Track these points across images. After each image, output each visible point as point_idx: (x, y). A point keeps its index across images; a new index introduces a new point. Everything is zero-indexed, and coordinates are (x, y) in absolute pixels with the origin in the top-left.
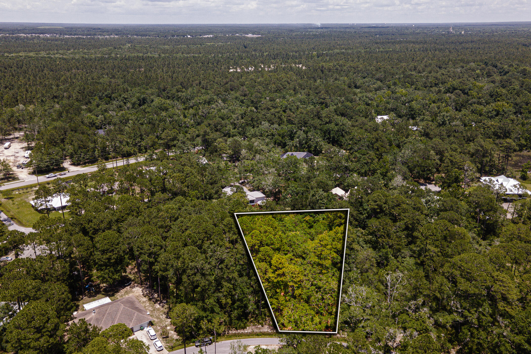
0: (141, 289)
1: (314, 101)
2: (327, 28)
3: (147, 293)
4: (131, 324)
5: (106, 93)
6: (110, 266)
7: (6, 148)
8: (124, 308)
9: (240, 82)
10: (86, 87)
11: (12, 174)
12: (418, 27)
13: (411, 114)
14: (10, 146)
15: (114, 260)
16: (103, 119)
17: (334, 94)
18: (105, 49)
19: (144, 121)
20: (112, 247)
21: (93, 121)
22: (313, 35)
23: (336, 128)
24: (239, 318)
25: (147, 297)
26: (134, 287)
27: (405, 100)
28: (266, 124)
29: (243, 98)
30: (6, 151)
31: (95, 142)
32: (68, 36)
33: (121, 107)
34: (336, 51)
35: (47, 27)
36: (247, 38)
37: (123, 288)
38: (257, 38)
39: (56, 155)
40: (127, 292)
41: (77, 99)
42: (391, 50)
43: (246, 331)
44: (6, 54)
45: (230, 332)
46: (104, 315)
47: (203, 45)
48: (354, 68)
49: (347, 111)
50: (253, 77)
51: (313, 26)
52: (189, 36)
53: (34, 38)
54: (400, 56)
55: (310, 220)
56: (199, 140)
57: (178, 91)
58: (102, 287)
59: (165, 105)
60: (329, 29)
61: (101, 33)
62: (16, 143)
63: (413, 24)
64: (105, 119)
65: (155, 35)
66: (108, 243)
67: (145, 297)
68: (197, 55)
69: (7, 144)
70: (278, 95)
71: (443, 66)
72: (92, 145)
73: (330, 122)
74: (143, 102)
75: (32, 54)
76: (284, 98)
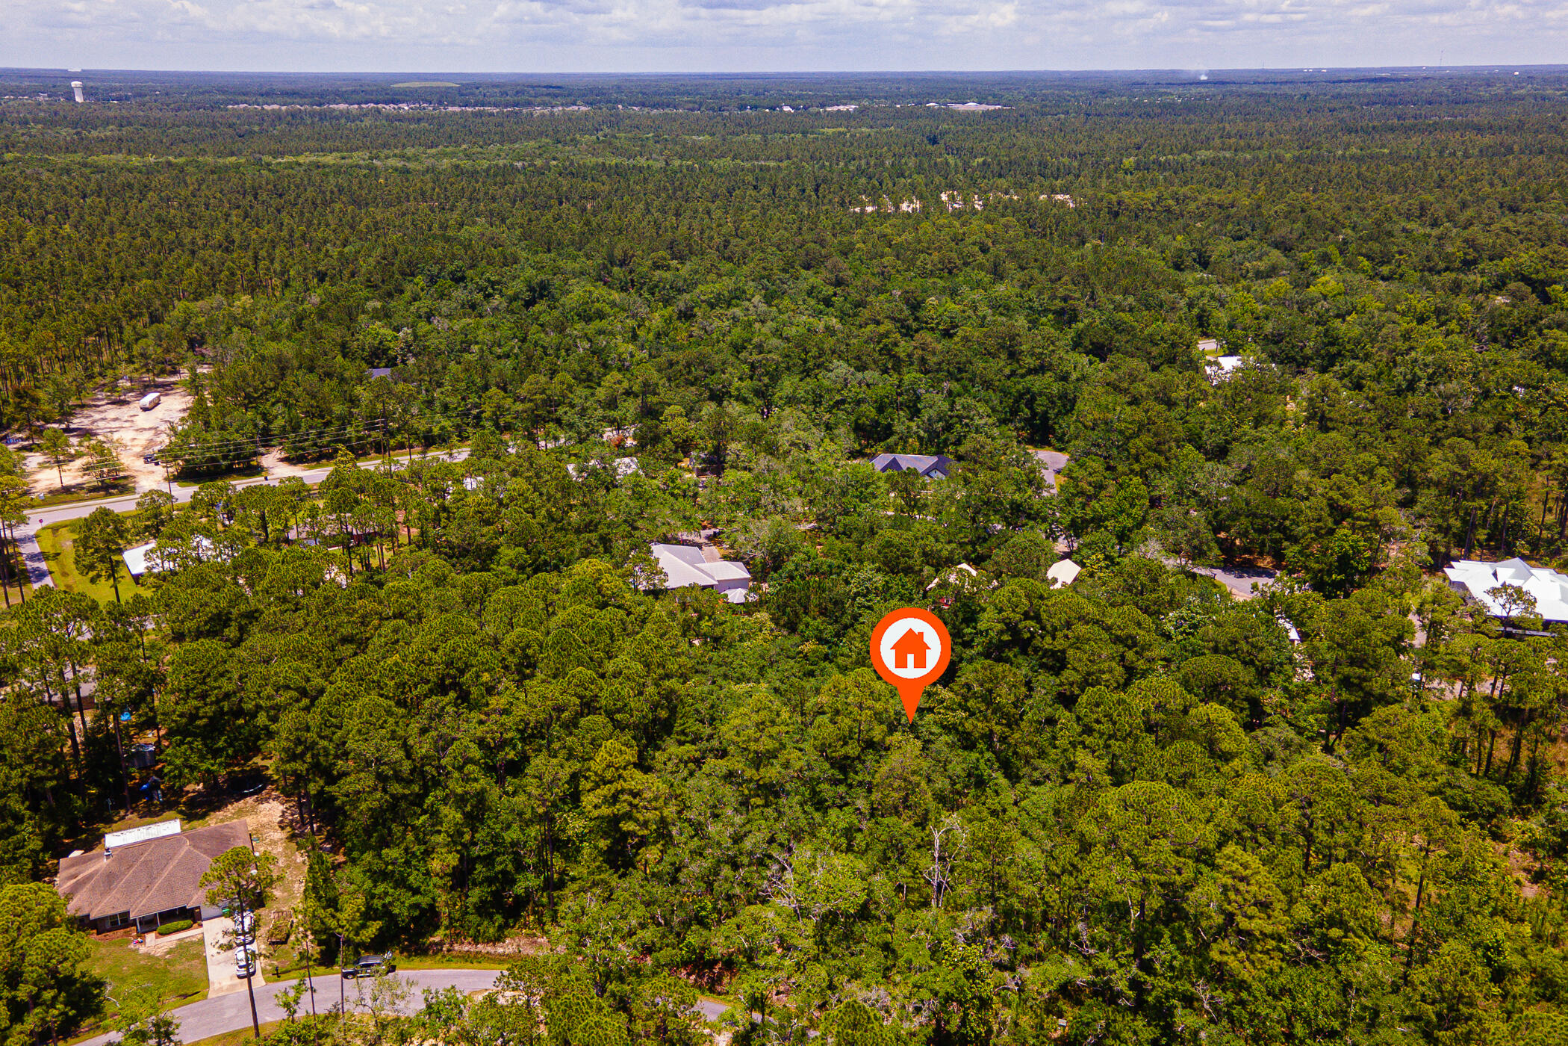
0: (282, 808)
1: (1036, 305)
2: (1223, 83)
3: (292, 821)
4: (195, 897)
5: (452, 268)
6: (195, 735)
7: (145, 409)
8: (189, 852)
9: (840, 243)
10: (401, 248)
11: (125, 478)
12: (1530, 76)
13: (1328, 353)
14: (156, 404)
15: (205, 720)
16: (410, 338)
17: (1108, 288)
18: (532, 143)
19: (511, 350)
20: (204, 683)
21: (381, 343)
22: (1164, 106)
23: (1056, 388)
24: (483, 910)
25: (288, 829)
26: (267, 800)
27: (1328, 311)
28: (841, 368)
29: (831, 290)
30: (143, 415)
31: (352, 401)
32: (457, 109)
33: (473, 307)
34: (1204, 154)
35: (416, 85)
36: (953, 115)
37: (237, 801)
38: (985, 114)
39: (237, 431)
40: (240, 812)
41: (369, 281)
42: (1386, 151)
43: (501, 950)
44: (267, 159)
45: (457, 947)
46: (131, 866)
47: (813, 133)
48: (1220, 206)
49: (1112, 338)
50: (889, 231)
51: (1184, 77)
52: (787, 109)
53: (365, 115)
54: (1404, 171)
55: (814, 652)
56: (630, 407)
57: (656, 266)
58: (188, 792)
59: (597, 305)
60: (1229, 87)
61: (546, 99)
62: (177, 397)
63: (1516, 68)
64: (416, 336)
65: (691, 106)
66: (193, 672)
67: (283, 828)
68: (772, 164)
69: (151, 396)
70: (941, 283)
71: (1526, 206)
72: (338, 409)
73: (1041, 369)
74: (539, 292)
75: (330, 159)
76: (953, 293)
